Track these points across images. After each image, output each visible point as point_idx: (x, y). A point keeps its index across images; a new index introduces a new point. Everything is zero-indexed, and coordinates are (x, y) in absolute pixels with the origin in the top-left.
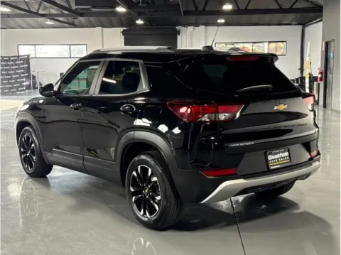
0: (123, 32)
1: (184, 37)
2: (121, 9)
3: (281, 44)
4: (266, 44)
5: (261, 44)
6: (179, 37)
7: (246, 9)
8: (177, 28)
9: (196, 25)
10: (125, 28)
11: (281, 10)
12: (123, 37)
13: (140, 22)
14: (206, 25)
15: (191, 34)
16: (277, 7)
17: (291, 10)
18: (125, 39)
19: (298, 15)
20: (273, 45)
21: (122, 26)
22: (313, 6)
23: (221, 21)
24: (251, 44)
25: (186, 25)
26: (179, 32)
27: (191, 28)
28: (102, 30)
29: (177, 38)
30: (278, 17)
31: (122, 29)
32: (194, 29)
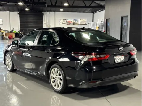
0: (19, 13)
1: (46, 16)
2: (21, 4)
3: (85, 20)
4: (79, 20)
5: (77, 20)
6: (43, 16)
7: (72, 5)
8: (42, 12)
9: (51, 11)
10: (20, 12)
11: (86, 7)
12: (19, 16)
13: (27, 9)
14: (55, 11)
15: (49, 15)
16: (84, 5)
17: (90, 7)
18: (20, 16)
19: (92, 8)
20: (82, 20)
21: (19, 11)
22: (98, 5)
23: (62, 10)
24: (73, 20)
25: (46, 11)
26: (43, 14)
27: (48, 13)
28: (9, 13)
29: (42, 17)
30: (84, 9)
31: (18, 12)
32: (50, 13)
